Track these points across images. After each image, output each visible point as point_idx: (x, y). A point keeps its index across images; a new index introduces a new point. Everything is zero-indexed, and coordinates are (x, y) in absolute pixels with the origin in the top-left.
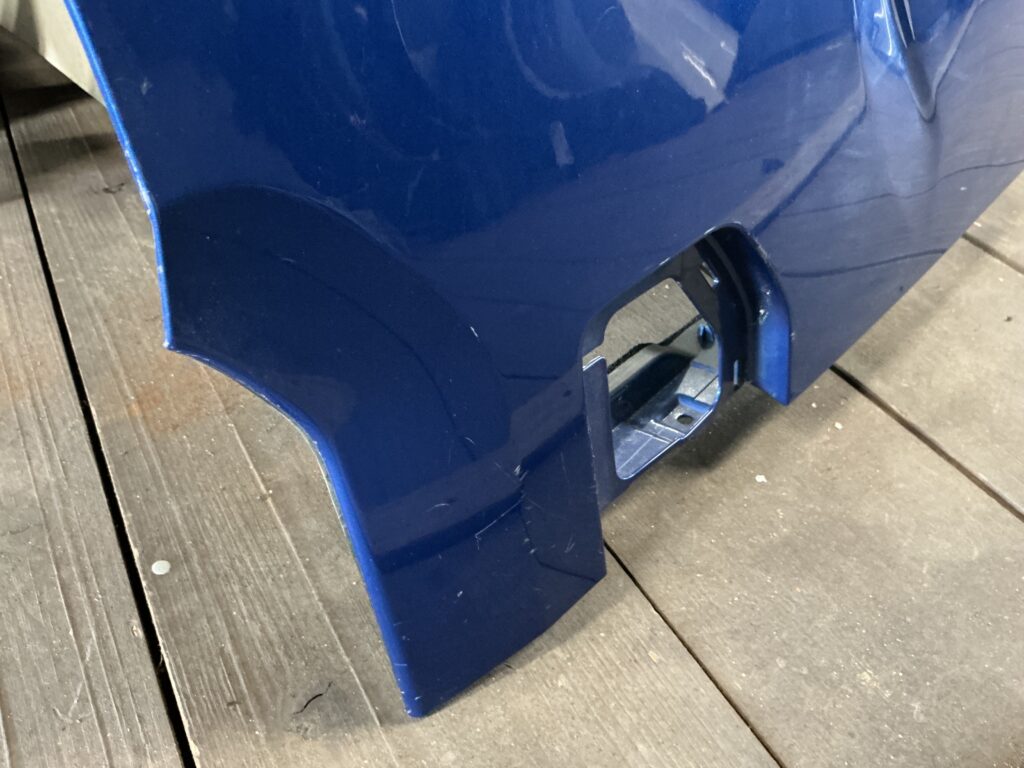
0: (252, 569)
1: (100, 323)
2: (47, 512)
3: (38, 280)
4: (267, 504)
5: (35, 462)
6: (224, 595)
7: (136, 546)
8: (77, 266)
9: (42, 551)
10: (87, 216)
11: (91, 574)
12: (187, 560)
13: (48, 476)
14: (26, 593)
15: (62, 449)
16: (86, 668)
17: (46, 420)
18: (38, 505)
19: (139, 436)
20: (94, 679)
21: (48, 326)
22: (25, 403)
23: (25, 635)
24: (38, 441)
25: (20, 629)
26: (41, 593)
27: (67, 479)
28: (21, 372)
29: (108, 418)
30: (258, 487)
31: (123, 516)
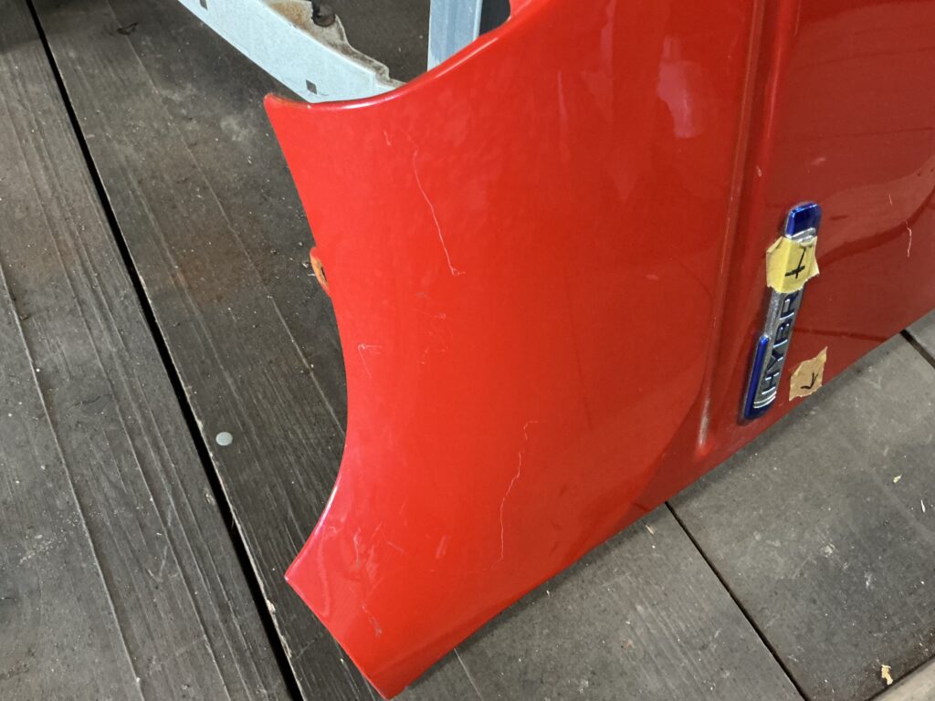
0: (304, 441)
1: (135, 184)
2: (113, 382)
3: (69, 135)
4: (310, 378)
5: (95, 332)
6: (282, 465)
7: (200, 418)
8: (104, 120)
9: (114, 420)
10: (106, 61)
11: (162, 444)
12: (247, 432)
13: (109, 347)
14: (107, 462)
15: (118, 319)
16: (169, 532)
17: (99, 288)
18: (104, 375)
19: (188, 306)
20: (177, 543)
21: (86, 186)
22: (77, 270)
23: (111, 501)
24: (95, 310)
25: (105, 495)
26: (120, 461)
27: (128, 350)
28: (67, 237)
29: (157, 288)
30: (301, 362)
31: (184, 389)
